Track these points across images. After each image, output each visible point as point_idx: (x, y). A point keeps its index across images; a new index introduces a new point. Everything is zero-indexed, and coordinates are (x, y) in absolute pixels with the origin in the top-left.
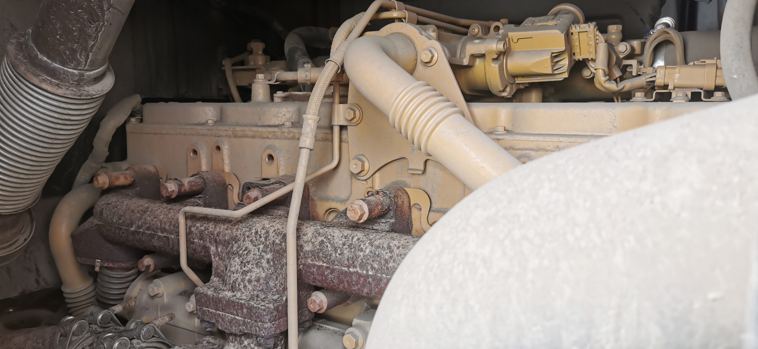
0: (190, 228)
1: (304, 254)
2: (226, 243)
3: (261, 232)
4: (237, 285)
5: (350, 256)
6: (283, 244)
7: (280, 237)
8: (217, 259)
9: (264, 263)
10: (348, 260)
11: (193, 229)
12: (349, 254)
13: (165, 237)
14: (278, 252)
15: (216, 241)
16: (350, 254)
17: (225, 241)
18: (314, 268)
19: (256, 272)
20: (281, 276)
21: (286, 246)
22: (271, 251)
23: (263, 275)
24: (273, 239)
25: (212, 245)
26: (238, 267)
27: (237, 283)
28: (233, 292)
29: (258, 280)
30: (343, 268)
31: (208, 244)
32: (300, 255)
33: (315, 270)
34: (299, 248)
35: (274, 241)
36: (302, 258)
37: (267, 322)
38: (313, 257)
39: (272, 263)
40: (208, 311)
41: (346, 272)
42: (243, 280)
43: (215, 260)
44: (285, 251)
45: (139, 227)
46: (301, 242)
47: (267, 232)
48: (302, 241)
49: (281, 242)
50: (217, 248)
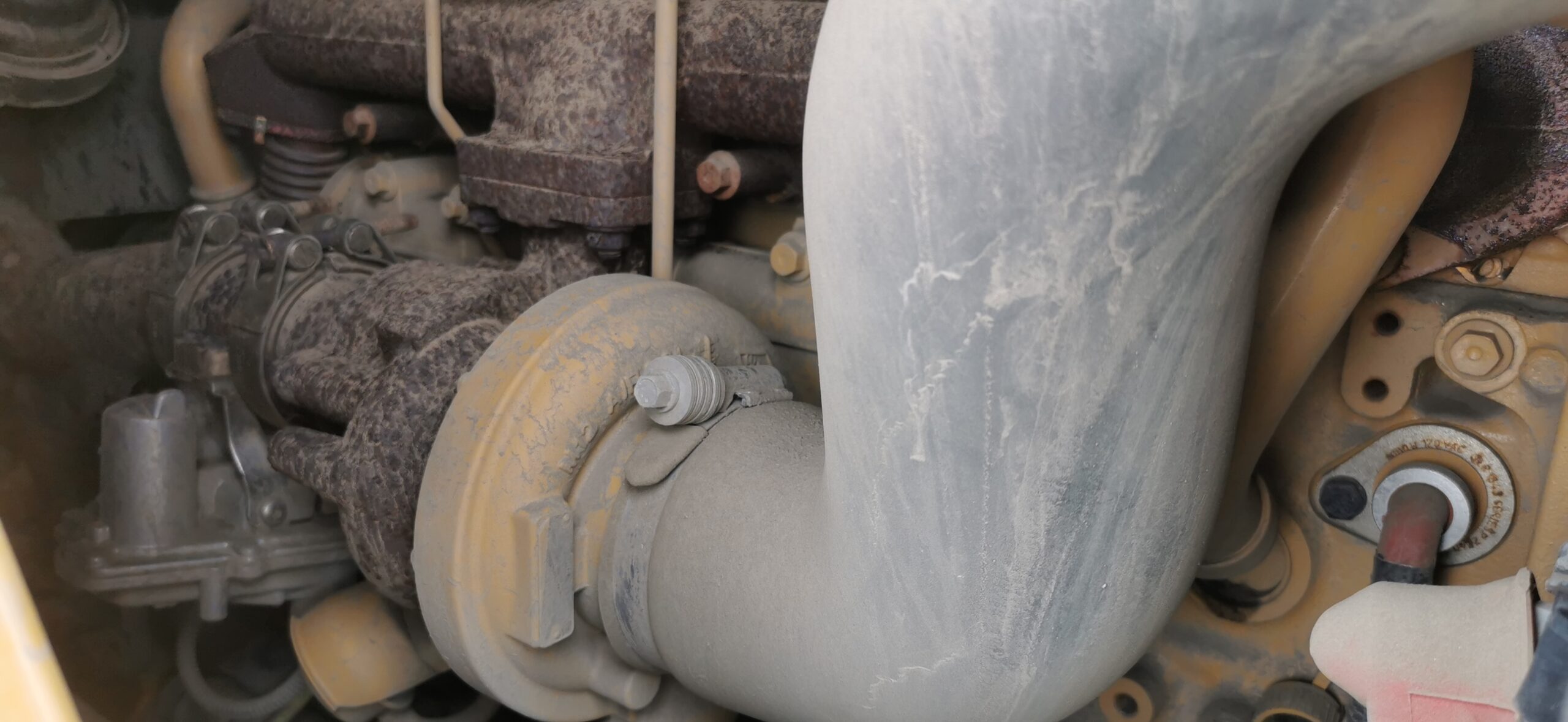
0: (449, 21)
1: (694, 52)
2: (526, 47)
3: (601, 14)
4: (547, 126)
5: (795, 47)
6: (649, 34)
7: (642, 21)
8: (506, 83)
9: (606, 79)
10: (790, 54)
11: (455, 22)
12: (793, 41)
13: (396, 46)
14: (636, 54)
15: (504, 45)
16: (796, 41)
17: (523, 41)
18: (714, 81)
19: (587, 98)
20: (641, 108)
21: (653, 38)
22: (622, 52)
23: (603, 104)
24: (628, 26)
25: (496, 53)
26: (549, 88)
27: (547, 121)
28: (538, 139)
29: (591, 114)
30: (779, 76)
31: (487, 53)
32: (684, 55)
33: (716, 87)
34: (683, 40)
35: (628, 31)
36: (689, 62)
37: (608, 197)
38: (713, 57)
39: (622, 80)
40: (485, 183)
41: (785, 83)
42: (558, 115)
43: (502, 88)
44: (651, 50)
45: (343, 30)
46: (689, 26)
47: (615, 14)
48: (692, 26)
49: (645, 31)
50: (505, 59)
